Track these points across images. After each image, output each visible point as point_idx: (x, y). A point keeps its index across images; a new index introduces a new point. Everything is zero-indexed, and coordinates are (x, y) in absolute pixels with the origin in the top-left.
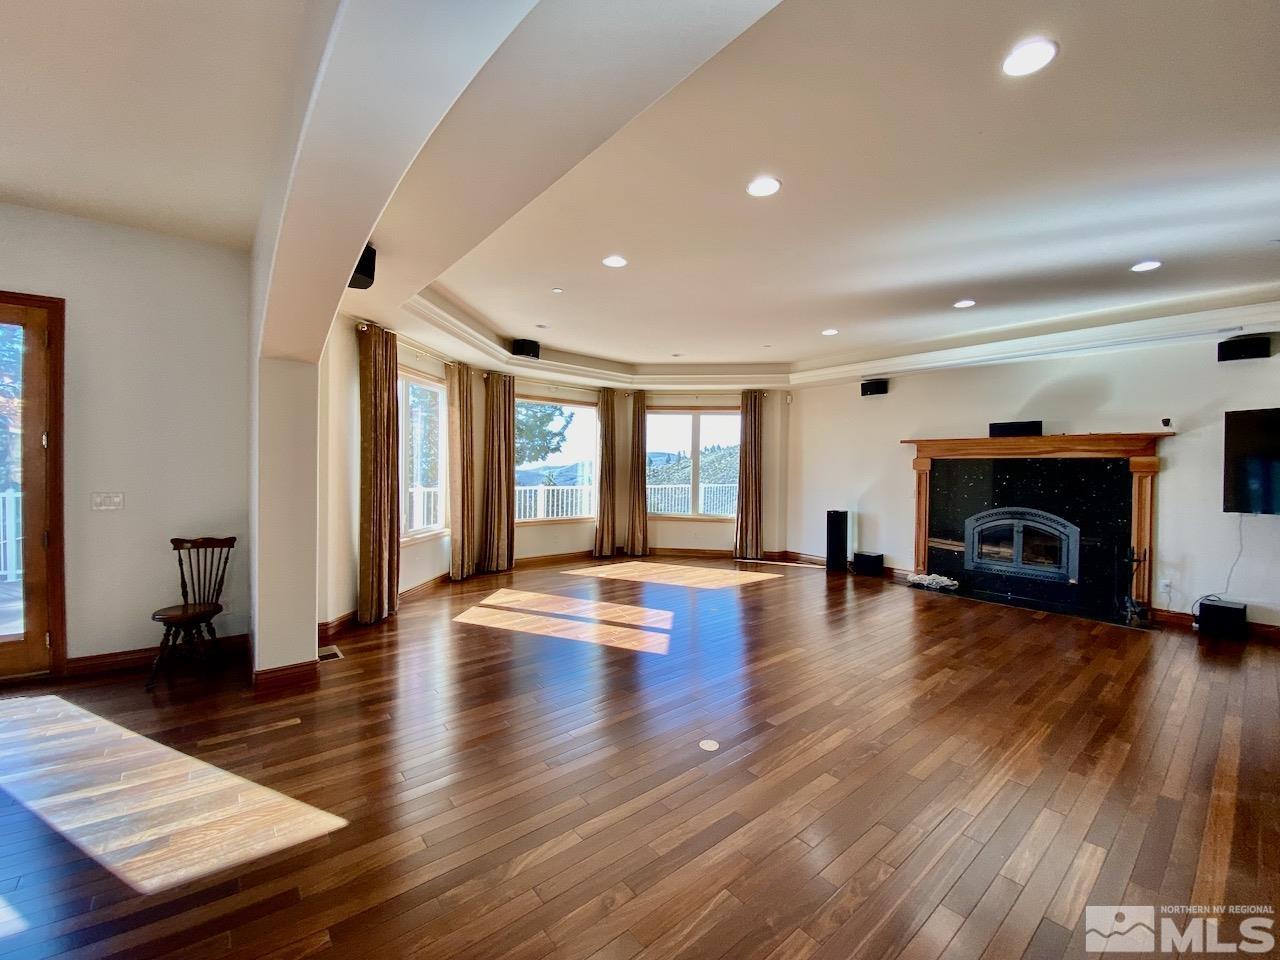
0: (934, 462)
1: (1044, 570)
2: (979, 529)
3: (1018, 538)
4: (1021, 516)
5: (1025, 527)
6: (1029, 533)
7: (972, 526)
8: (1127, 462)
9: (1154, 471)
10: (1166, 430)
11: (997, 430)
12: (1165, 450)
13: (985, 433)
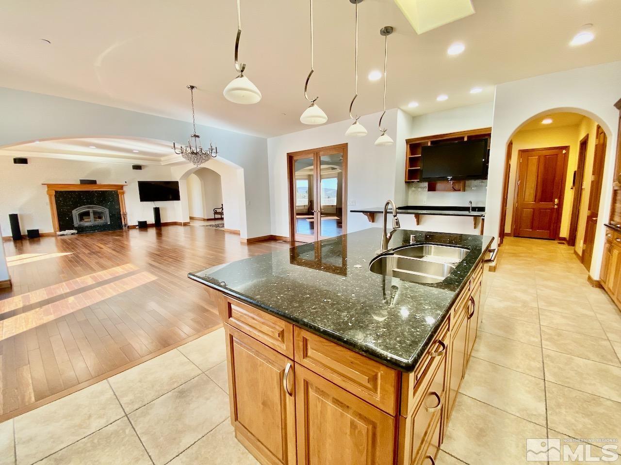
0: (56, 192)
1: (99, 222)
2: (78, 213)
3: (91, 215)
4: (92, 208)
5: (93, 210)
6: (95, 213)
7: (75, 213)
8: (117, 191)
9: (123, 193)
10: (125, 184)
11: (83, 182)
12: (125, 189)
13: (79, 183)
